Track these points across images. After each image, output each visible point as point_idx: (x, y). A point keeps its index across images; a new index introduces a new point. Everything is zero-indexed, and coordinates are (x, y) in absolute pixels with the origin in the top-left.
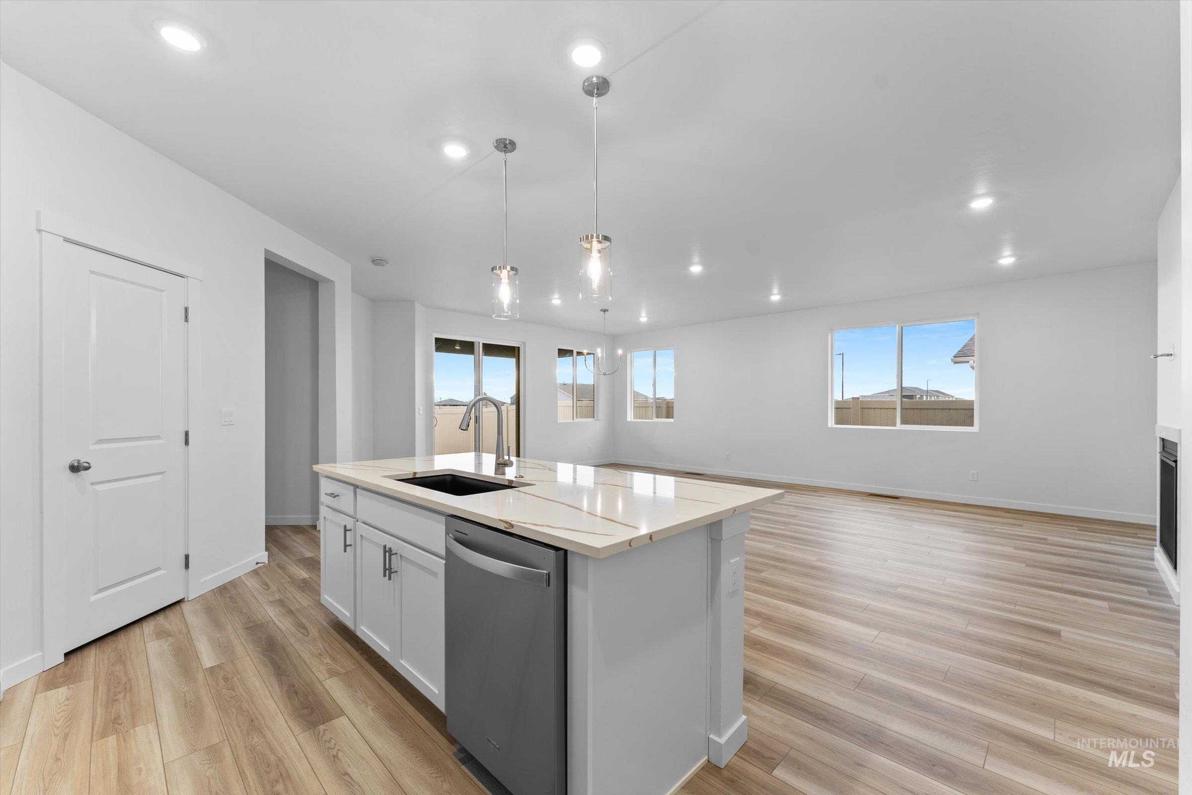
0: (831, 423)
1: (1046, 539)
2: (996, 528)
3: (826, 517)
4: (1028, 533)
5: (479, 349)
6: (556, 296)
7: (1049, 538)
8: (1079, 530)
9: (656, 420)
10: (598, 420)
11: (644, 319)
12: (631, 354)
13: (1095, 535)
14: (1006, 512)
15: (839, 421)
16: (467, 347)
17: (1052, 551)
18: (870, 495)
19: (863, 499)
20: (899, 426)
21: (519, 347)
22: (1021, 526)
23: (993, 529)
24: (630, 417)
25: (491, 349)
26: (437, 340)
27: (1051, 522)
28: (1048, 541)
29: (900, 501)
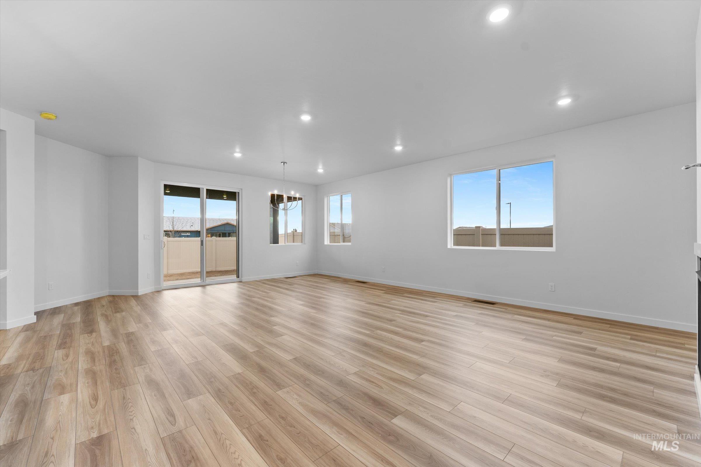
0: (450, 244)
1: (594, 349)
2: (555, 336)
3: (418, 322)
4: (583, 341)
5: (204, 194)
6: (238, 150)
7: (599, 348)
8: (631, 339)
9: (342, 244)
10: (305, 244)
11: (320, 170)
12: (328, 198)
13: (644, 345)
14: (575, 318)
15: (456, 243)
16: (194, 192)
17: (592, 364)
18: (474, 301)
19: (465, 305)
20: (498, 247)
21: (239, 192)
22: (580, 333)
23: (553, 336)
24: (327, 241)
25: (213, 194)
26: (166, 186)
27: (610, 329)
28: (596, 352)
29: (495, 307)
